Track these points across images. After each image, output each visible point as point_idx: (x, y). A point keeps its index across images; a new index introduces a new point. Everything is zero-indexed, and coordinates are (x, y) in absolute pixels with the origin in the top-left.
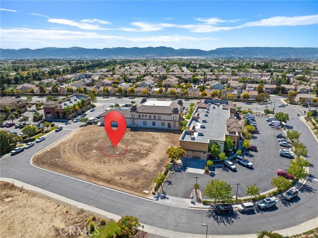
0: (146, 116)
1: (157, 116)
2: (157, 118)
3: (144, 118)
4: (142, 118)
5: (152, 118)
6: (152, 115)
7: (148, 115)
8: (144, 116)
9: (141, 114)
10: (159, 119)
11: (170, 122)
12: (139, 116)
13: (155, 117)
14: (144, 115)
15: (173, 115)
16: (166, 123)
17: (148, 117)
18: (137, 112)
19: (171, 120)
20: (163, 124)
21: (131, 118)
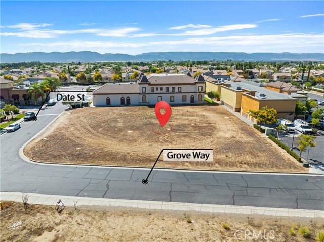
0: (161, 89)
1: (177, 87)
2: (177, 91)
3: (159, 91)
4: (156, 92)
5: (170, 91)
6: (170, 88)
7: (164, 87)
8: (159, 89)
9: (155, 87)
10: (180, 92)
11: (193, 94)
12: (152, 89)
13: (174, 89)
14: (159, 87)
15: (199, 85)
16: (189, 96)
17: (164, 91)
18: (150, 84)
19: (195, 93)
20: (184, 98)
21: (141, 93)
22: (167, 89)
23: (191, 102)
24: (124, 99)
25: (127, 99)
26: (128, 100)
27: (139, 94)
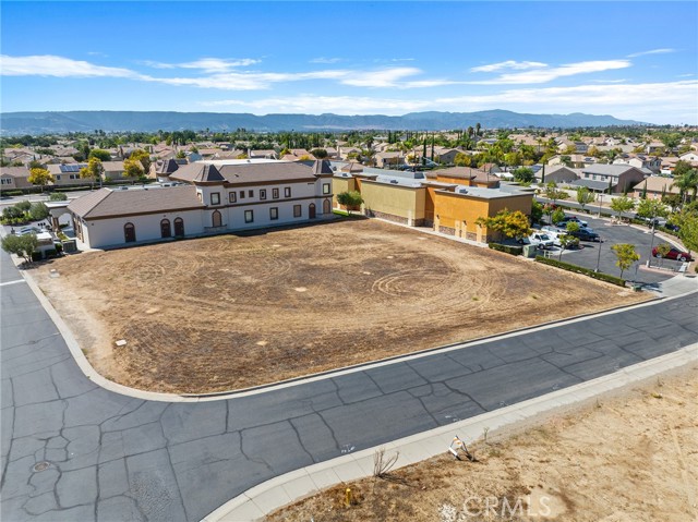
0: (251, 194)
2: (282, 196)
4: (239, 201)
5: (269, 197)
6: (269, 188)
7: (257, 190)
8: (247, 194)
9: (238, 190)
12: (233, 196)
13: (276, 193)
14: (246, 190)
15: (323, 180)
16: (305, 205)
17: (257, 197)
18: (227, 185)
19: (316, 197)
20: (297, 211)
21: (210, 206)
22: (263, 193)
23: (310, 217)
24: (168, 225)
25: (176, 224)
26: (179, 225)
27: (205, 208)
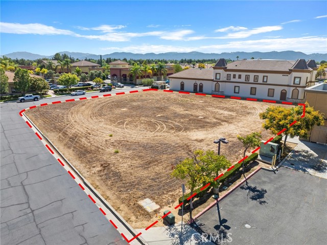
0: (240, 77)
1: (261, 75)
5: (251, 80)
7: (243, 75)
8: (237, 77)
9: (232, 73)
10: (265, 83)
12: (229, 76)
13: (256, 78)
14: (237, 74)
16: (278, 91)
17: (243, 79)
19: (288, 86)
20: (271, 93)
21: (215, 80)
22: (247, 77)
23: (281, 99)
24: (197, 86)
25: (200, 86)
27: (212, 80)
